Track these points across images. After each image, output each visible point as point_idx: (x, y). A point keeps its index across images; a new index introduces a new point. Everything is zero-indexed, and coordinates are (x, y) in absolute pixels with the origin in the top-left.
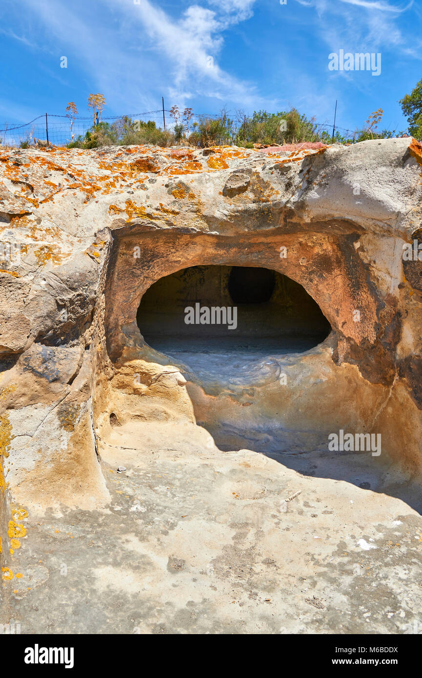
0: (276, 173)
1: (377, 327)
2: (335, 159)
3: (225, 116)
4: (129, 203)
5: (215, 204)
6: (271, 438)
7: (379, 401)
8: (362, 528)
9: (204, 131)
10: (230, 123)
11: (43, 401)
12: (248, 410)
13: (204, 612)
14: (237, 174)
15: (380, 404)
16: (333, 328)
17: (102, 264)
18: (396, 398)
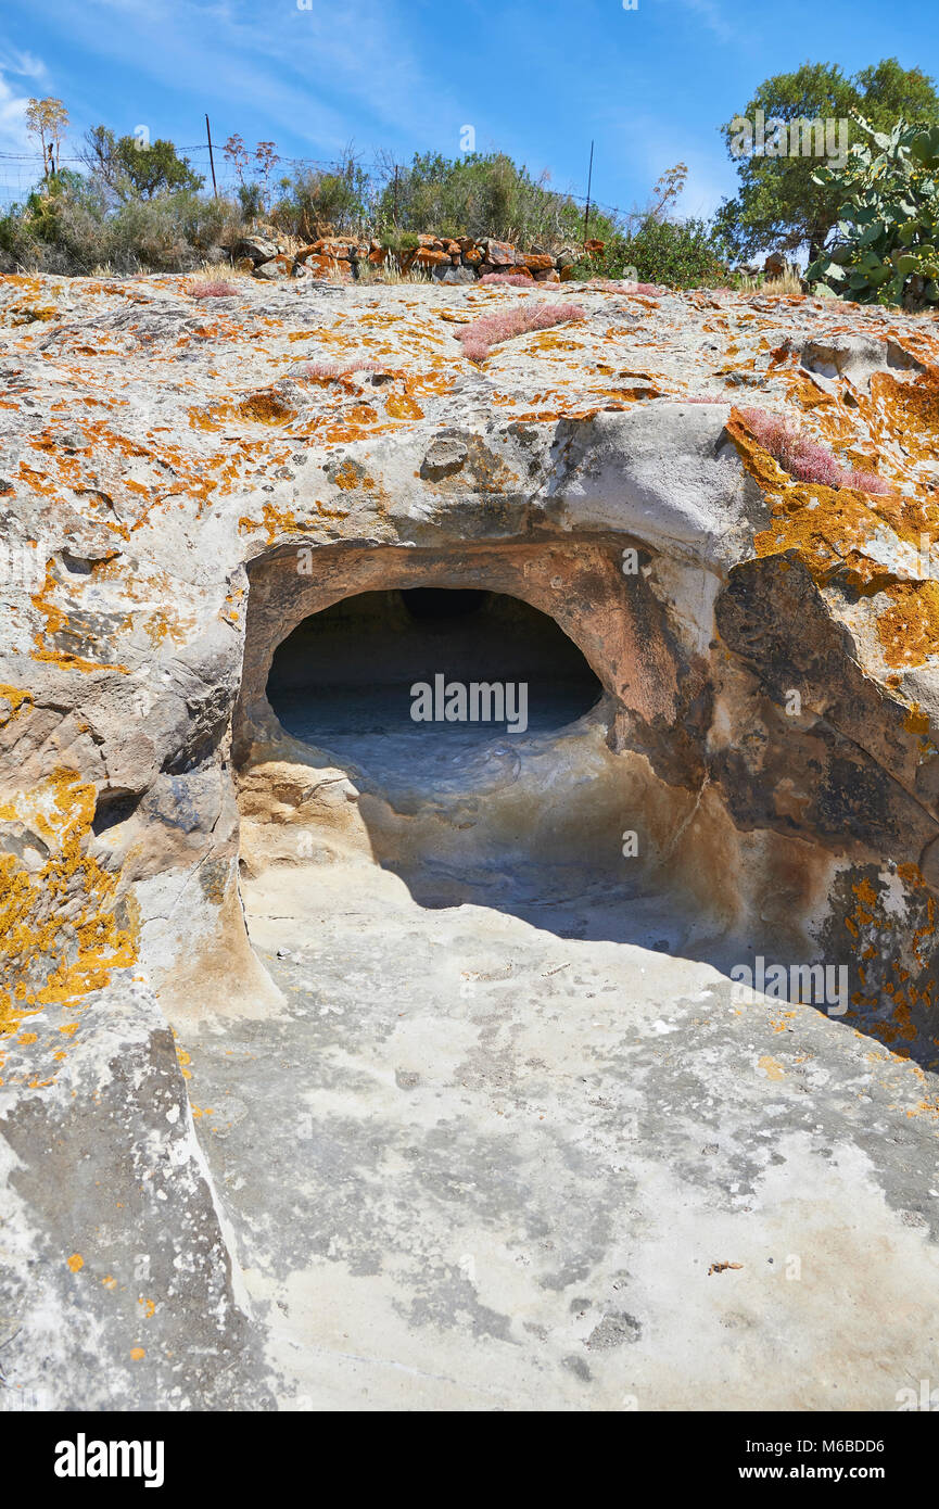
0: (512, 441)
1: (678, 701)
3: (351, 164)
4: (268, 508)
5: (409, 494)
6: (510, 880)
7: (681, 812)
8: (658, 1005)
9: (305, 199)
10: (363, 179)
11: (178, 863)
12: (468, 835)
13: (462, 1129)
14: (444, 440)
15: (683, 818)
16: (607, 690)
17: (244, 630)
18: (706, 811)
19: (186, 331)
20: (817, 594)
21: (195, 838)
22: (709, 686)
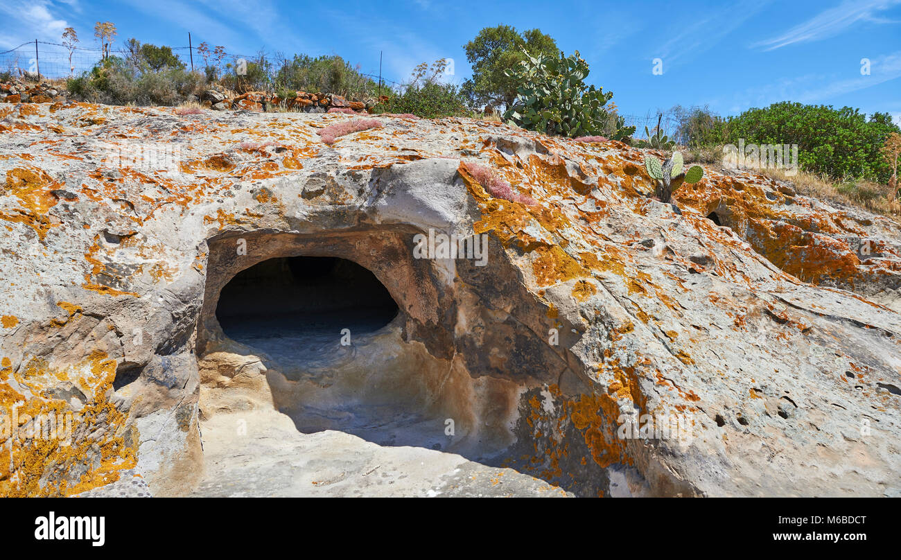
0: (350, 179)
1: (439, 312)
2: (400, 174)
3: (262, 58)
4: (220, 211)
5: (296, 206)
6: (352, 415)
7: (443, 373)
10: (268, 66)
11: (163, 407)
12: (328, 391)
14: (314, 178)
15: (444, 376)
16: (401, 309)
17: (205, 275)
18: (456, 370)
19: (176, 128)
20: (504, 252)
21: (174, 392)
22: (455, 302)
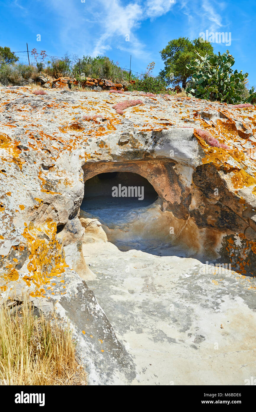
0: (140, 136)
1: (181, 198)
2: (166, 135)
4: (85, 153)
5: (116, 149)
6: (139, 244)
7: (181, 225)
8: (185, 271)
9: (55, 67)
10: (70, 62)
11: (72, 242)
12: (127, 234)
13: (149, 301)
14: (123, 136)
15: (182, 227)
16: (160, 196)
17: (84, 183)
18: (189, 224)
19: (45, 105)
20: (217, 172)
21: (76, 235)
22: (190, 195)
